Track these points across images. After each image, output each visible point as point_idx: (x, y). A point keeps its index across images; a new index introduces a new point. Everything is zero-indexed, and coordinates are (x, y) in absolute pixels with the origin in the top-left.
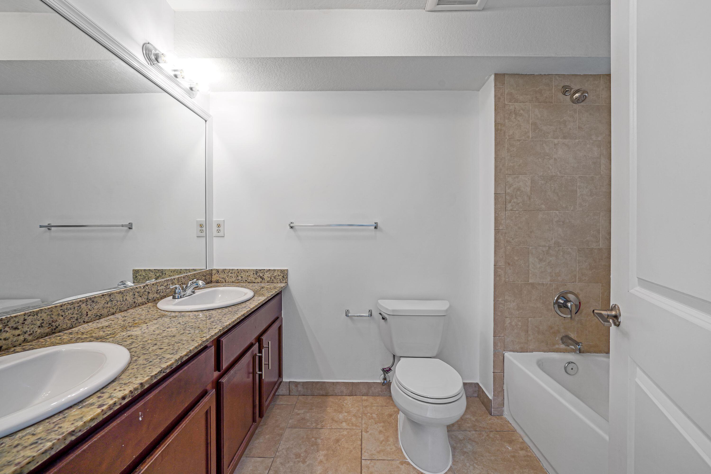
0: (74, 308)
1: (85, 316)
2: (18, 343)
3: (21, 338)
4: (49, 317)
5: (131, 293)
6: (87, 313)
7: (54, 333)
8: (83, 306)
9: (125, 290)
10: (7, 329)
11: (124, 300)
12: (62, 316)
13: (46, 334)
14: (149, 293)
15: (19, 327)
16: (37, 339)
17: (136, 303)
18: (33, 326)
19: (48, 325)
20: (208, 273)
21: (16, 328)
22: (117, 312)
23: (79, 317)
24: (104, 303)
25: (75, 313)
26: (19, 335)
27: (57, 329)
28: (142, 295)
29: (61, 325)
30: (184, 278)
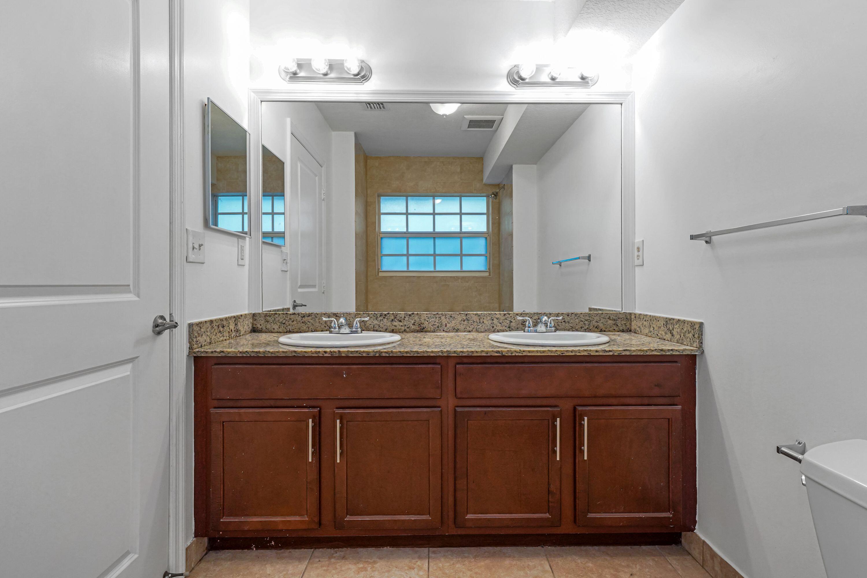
0: (436, 318)
1: (444, 326)
2: (401, 331)
3: (403, 328)
4: (419, 319)
5: (489, 318)
6: (446, 324)
7: (422, 332)
8: (443, 318)
9: (482, 313)
10: (396, 320)
11: (481, 322)
12: (427, 321)
13: (417, 331)
14: (512, 322)
15: (402, 321)
16: (412, 332)
17: (495, 329)
18: (409, 323)
19: (418, 325)
20: (621, 316)
21: (400, 321)
22: (473, 331)
23: (440, 326)
24: (461, 320)
25: (436, 322)
26: (402, 326)
27: (424, 330)
28: (502, 322)
29: (426, 328)
30: (568, 315)
